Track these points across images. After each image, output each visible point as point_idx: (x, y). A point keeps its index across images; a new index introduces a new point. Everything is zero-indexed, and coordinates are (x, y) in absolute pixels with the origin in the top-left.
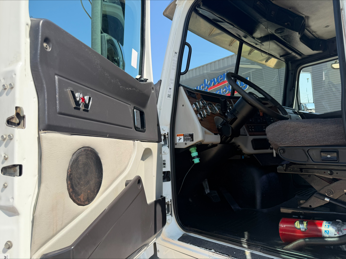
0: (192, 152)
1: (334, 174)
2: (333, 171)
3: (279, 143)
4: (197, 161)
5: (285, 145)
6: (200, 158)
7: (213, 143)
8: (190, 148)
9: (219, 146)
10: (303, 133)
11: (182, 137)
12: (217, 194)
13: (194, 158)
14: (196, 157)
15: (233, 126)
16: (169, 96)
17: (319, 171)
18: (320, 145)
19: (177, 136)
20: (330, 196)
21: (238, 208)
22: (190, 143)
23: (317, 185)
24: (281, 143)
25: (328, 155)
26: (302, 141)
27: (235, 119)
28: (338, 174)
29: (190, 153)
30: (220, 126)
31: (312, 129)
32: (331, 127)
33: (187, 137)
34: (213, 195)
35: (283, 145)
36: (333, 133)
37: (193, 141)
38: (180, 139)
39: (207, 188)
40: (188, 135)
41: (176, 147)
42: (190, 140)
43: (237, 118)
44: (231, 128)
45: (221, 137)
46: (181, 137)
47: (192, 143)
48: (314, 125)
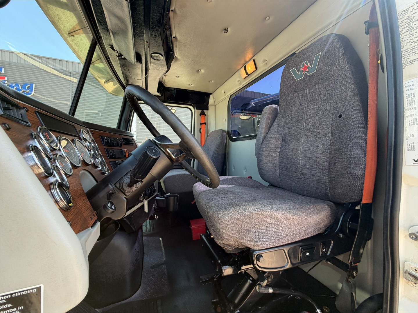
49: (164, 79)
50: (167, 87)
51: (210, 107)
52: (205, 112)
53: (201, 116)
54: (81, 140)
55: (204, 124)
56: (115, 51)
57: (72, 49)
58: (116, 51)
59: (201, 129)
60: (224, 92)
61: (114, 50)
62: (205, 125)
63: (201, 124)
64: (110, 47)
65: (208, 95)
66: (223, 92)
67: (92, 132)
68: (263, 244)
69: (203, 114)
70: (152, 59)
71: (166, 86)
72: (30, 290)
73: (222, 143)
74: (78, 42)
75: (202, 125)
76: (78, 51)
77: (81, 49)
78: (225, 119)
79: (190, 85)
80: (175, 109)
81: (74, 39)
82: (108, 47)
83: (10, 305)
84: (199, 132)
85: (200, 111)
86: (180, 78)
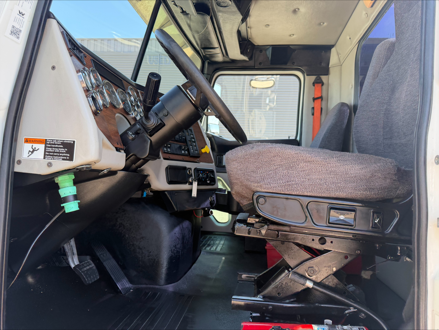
0: (61, 185)
1: (327, 243)
2: (326, 238)
3: (256, 185)
4: (71, 207)
5: (268, 188)
6: (79, 201)
7: (110, 168)
8: (57, 176)
9: (120, 174)
10: (304, 171)
11: (42, 147)
12: (93, 265)
13: (65, 200)
14: (72, 198)
15: (154, 138)
16: (15, 32)
17: (305, 237)
18: (328, 195)
19: (27, 141)
20: (311, 277)
21: (128, 285)
22: (60, 165)
23: (292, 258)
24: (261, 186)
25: (341, 215)
26: (301, 185)
27: (162, 125)
28: (333, 243)
29: (57, 187)
30: (131, 135)
31: (322, 167)
32: (353, 167)
33: (55, 147)
34: (85, 269)
35: (265, 189)
36: (353, 177)
37: (71, 159)
38: (34, 151)
39: (73, 254)
40: (58, 145)
41: (18, 169)
42: (64, 156)
43: (164, 125)
44: (149, 141)
45: (126, 156)
46: (36, 146)
47: (68, 165)
48: (326, 159)
49: (249, 34)
50: (258, 45)
51: (332, 70)
52: (324, 78)
53: (314, 86)
54: (126, 93)
55: (320, 100)
56: (177, 7)
57: (140, 15)
58: (179, 6)
59: (313, 108)
60: (350, 38)
61: (176, 5)
62: (322, 100)
63: (314, 99)
64: (173, 4)
65: (328, 48)
66: (348, 38)
67: (142, 94)
68: (267, 186)
69: (318, 82)
70: (219, 7)
71: (256, 44)
72: (71, 141)
73: (338, 124)
74: (145, 5)
75: (315, 101)
76: (146, 16)
77: (148, 13)
78: (351, 85)
79: (290, 36)
80: (273, 79)
81: (142, 4)
82: (171, 5)
83: (62, 146)
84: (311, 114)
85: (313, 78)
86: (270, 27)
